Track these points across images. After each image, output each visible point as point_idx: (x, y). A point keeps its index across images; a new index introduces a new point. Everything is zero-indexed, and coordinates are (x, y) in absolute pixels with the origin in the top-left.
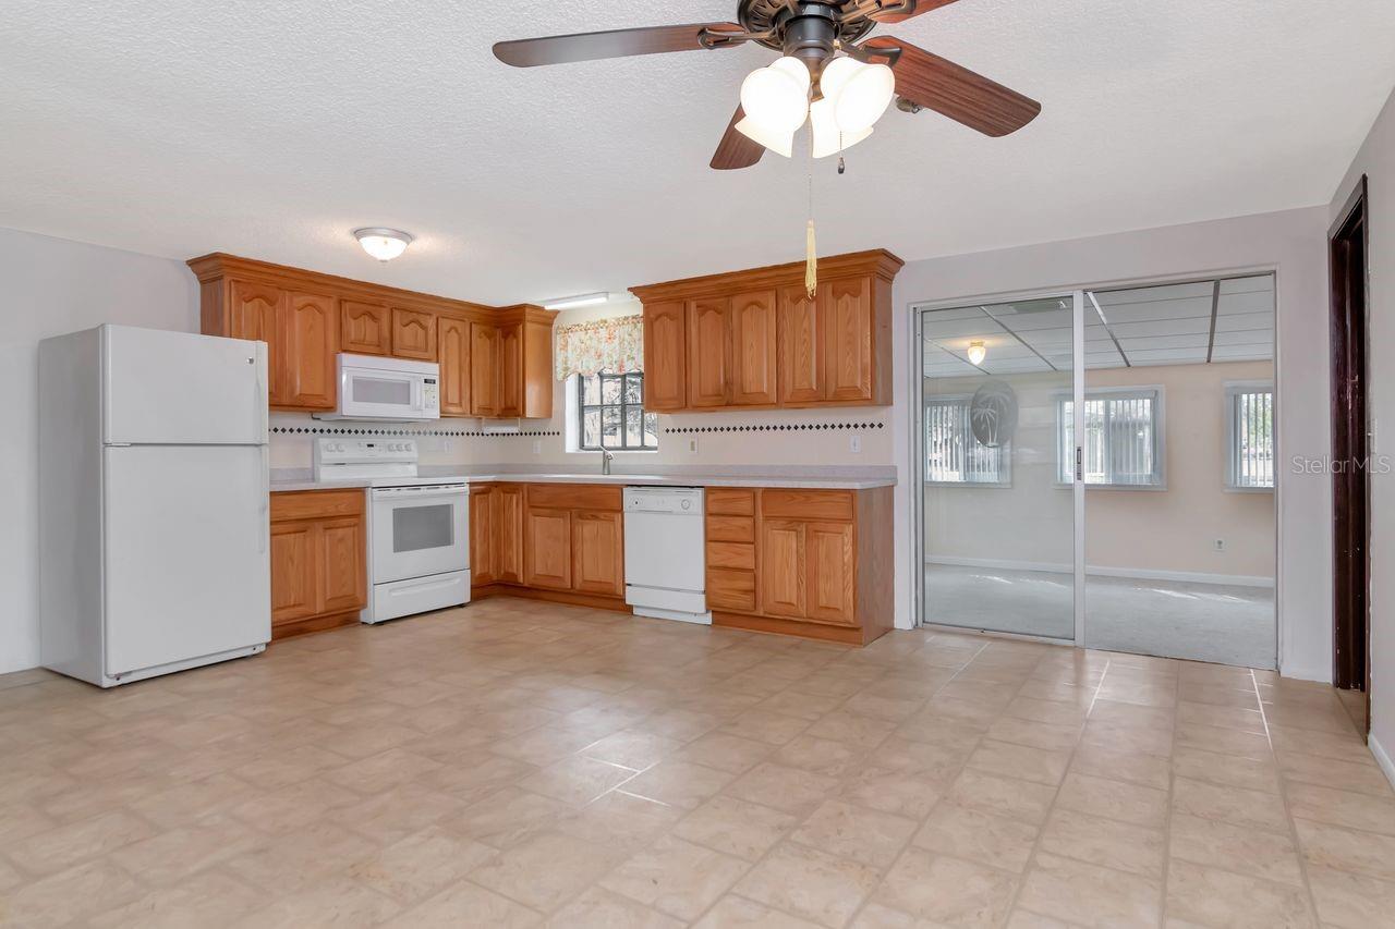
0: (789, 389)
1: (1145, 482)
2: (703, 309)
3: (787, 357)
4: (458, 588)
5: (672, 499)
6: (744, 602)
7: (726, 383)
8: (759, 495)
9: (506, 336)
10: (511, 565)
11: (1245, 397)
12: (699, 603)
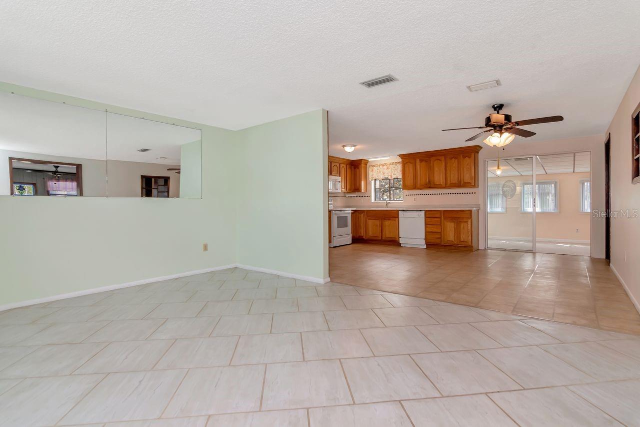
0: (449, 182)
1: (552, 211)
2: (421, 161)
3: (448, 175)
4: (348, 239)
5: (415, 214)
6: (438, 241)
7: (429, 181)
8: (442, 212)
9: (355, 168)
10: (361, 234)
11: (586, 183)
12: (423, 242)
